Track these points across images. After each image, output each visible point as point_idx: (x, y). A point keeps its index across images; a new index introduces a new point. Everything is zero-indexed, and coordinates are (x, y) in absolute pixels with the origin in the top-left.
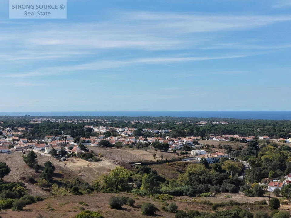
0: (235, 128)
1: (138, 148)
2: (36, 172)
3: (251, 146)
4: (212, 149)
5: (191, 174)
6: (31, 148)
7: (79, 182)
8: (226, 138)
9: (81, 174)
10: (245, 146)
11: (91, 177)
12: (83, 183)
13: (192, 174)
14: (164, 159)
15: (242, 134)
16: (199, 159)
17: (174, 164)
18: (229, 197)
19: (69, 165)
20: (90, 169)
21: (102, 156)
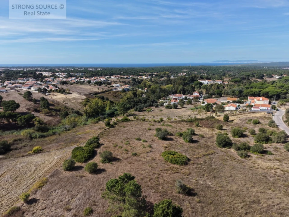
1: (81, 84)
2: (35, 104)
3: (133, 80)
5: (128, 99)
6: (20, 87)
7: (67, 108)
8: (118, 77)
9: (65, 103)
10: (130, 81)
11: (72, 104)
12: (69, 109)
14: (104, 90)
16: (120, 89)
17: (110, 93)
18: (161, 111)
19: (54, 98)
20: (68, 99)
21: (69, 90)
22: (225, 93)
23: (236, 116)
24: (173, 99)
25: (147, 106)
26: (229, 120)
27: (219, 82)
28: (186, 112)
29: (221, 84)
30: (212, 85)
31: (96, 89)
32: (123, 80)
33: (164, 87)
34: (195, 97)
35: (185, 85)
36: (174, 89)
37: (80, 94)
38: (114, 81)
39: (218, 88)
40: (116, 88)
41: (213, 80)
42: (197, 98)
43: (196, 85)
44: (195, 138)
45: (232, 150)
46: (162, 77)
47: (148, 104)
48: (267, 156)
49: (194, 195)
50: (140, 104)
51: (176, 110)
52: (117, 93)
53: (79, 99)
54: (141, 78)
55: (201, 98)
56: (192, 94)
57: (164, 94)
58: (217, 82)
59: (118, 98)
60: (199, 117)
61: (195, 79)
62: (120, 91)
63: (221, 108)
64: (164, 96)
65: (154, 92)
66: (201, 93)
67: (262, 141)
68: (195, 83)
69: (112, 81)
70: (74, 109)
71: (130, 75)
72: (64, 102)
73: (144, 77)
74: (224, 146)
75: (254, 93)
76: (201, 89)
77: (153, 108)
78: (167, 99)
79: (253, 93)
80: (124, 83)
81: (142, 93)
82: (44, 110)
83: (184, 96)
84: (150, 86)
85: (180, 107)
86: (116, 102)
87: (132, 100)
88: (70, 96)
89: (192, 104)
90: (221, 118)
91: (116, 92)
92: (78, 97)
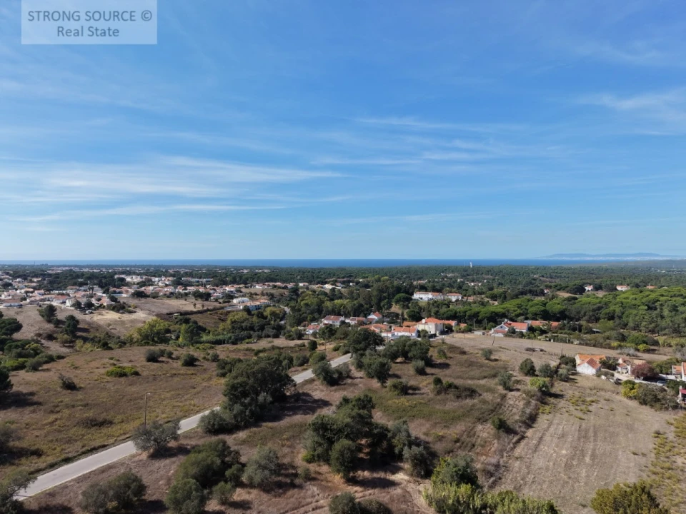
0: (277, 276)
1: (177, 298)
2: (56, 327)
3: (292, 292)
4: (255, 296)
5: (233, 322)
6: (49, 300)
7: (109, 335)
8: (269, 286)
9: (111, 327)
10: (286, 293)
11: (123, 330)
12: (113, 337)
13: (235, 321)
14: (205, 308)
15: (283, 281)
16: (241, 307)
17: (216, 313)
19: (97, 318)
20: (122, 321)
21: (136, 307)
27: (454, 298)
29: (457, 301)
31: (191, 306)
37: (151, 313)
40: (236, 304)
41: (443, 293)
43: (397, 302)
58: (450, 297)
62: (239, 310)
64: (311, 321)
68: (396, 296)
70: (122, 337)
72: (109, 325)
73: (328, 287)
82: (64, 336)
88: (128, 316)
91: (229, 312)
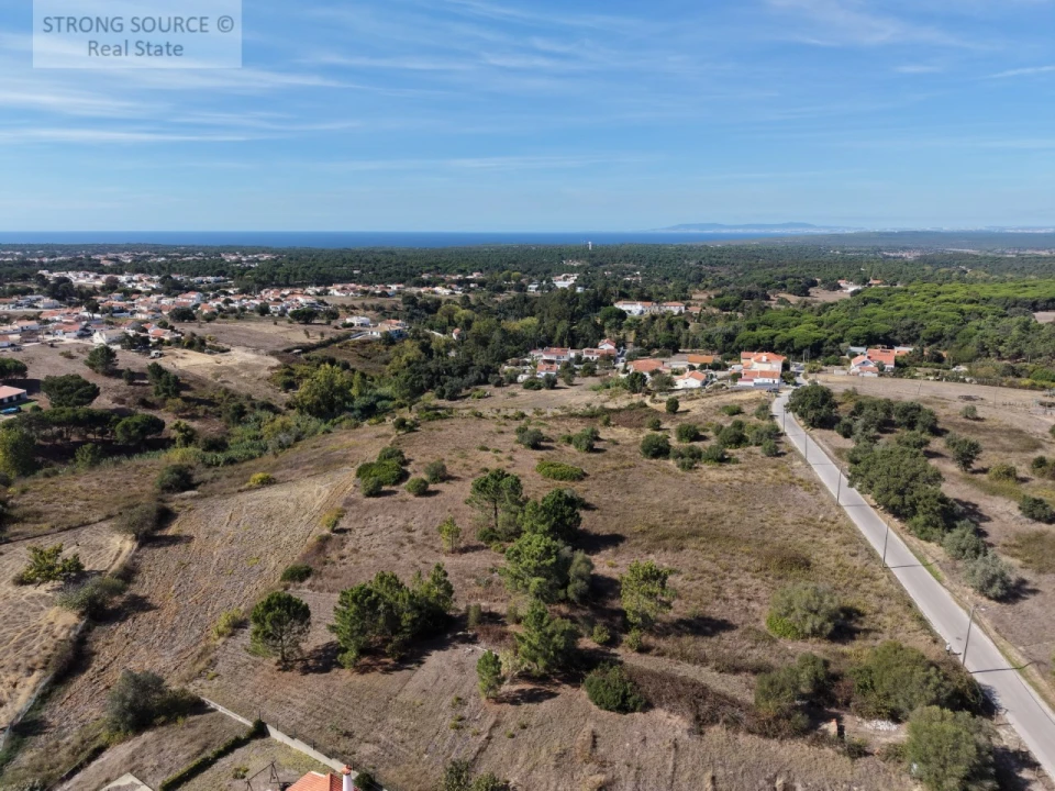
1: (238, 318)
5: (409, 363)
7: (231, 394)
9: (220, 379)
11: (242, 383)
14: (326, 338)
16: (375, 334)
17: (346, 345)
18: (514, 395)
19: (181, 364)
20: (227, 368)
21: (216, 340)
22: (687, 341)
23: (698, 401)
24: (543, 361)
25: (470, 384)
26: (679, 410)
27: (675, 308)
28: (580, 396)
29: (680, 313)
30: (654, 318)
31: (298, 335)
32: (376, 301)
33: (515, 325)
34: (603, 356)
35: (574, 317)
36: (544, 332)
37: (256, 350)
38: (343, 306)
39: (670, 326)
40: (361, 328)
41: (657, 302)
42: (609, 359)
43: (607, 318)
44: (597, 445)
45: (671, 462)
46: (501, 290)
47: (472, 377)
48: (728, 466)
49: (594, 509)
50: (449, 378)
51: (553, 391)
52: (369, 347)
53: (259, 367)
54: (430, 295)
55: (621, 359)
56: (596, 347)
57: (515, 348)
58: (668, 308)
59: (375, 362)
60: (611, 405)
61: (605, 300)
62: (377, 340)
63: (666, 384)
64: (515, 355)
65: (483, 342)
66: (620, 344)
67: (730, 443)
68: (604, 310)
69: (339, 304)
70: (253, 397)
71: (392, 283)
72: (216, 376)
73: (441, 291)
74: (656, 455)
75: (759, 341)
76: (622, 333)
77: (488, 389)
78: (525, 364)
79: (756, 342)
80: (378, 311)
81: (449, 346)
82: (170, 401)
83: (572, 354)
84: (468, 324)
85: (564, 385)
86: (373, 375)
87: (422, 367)
88: (227, 358)
89: (596, 376)
90: (662, 407)
91: (364, 343)
92: (256, 362)
